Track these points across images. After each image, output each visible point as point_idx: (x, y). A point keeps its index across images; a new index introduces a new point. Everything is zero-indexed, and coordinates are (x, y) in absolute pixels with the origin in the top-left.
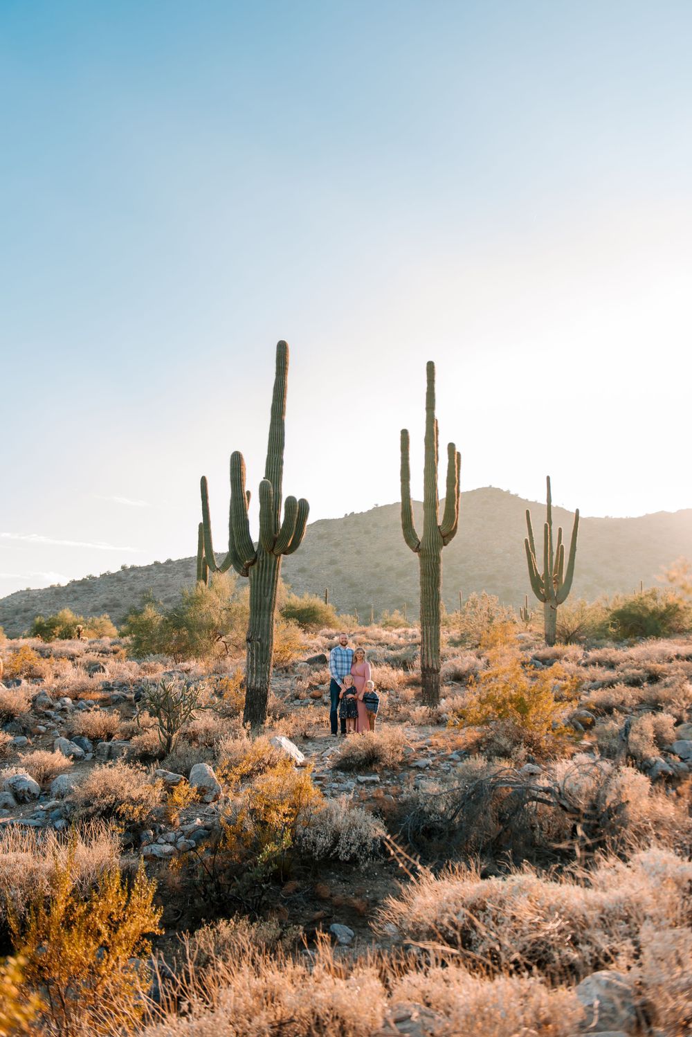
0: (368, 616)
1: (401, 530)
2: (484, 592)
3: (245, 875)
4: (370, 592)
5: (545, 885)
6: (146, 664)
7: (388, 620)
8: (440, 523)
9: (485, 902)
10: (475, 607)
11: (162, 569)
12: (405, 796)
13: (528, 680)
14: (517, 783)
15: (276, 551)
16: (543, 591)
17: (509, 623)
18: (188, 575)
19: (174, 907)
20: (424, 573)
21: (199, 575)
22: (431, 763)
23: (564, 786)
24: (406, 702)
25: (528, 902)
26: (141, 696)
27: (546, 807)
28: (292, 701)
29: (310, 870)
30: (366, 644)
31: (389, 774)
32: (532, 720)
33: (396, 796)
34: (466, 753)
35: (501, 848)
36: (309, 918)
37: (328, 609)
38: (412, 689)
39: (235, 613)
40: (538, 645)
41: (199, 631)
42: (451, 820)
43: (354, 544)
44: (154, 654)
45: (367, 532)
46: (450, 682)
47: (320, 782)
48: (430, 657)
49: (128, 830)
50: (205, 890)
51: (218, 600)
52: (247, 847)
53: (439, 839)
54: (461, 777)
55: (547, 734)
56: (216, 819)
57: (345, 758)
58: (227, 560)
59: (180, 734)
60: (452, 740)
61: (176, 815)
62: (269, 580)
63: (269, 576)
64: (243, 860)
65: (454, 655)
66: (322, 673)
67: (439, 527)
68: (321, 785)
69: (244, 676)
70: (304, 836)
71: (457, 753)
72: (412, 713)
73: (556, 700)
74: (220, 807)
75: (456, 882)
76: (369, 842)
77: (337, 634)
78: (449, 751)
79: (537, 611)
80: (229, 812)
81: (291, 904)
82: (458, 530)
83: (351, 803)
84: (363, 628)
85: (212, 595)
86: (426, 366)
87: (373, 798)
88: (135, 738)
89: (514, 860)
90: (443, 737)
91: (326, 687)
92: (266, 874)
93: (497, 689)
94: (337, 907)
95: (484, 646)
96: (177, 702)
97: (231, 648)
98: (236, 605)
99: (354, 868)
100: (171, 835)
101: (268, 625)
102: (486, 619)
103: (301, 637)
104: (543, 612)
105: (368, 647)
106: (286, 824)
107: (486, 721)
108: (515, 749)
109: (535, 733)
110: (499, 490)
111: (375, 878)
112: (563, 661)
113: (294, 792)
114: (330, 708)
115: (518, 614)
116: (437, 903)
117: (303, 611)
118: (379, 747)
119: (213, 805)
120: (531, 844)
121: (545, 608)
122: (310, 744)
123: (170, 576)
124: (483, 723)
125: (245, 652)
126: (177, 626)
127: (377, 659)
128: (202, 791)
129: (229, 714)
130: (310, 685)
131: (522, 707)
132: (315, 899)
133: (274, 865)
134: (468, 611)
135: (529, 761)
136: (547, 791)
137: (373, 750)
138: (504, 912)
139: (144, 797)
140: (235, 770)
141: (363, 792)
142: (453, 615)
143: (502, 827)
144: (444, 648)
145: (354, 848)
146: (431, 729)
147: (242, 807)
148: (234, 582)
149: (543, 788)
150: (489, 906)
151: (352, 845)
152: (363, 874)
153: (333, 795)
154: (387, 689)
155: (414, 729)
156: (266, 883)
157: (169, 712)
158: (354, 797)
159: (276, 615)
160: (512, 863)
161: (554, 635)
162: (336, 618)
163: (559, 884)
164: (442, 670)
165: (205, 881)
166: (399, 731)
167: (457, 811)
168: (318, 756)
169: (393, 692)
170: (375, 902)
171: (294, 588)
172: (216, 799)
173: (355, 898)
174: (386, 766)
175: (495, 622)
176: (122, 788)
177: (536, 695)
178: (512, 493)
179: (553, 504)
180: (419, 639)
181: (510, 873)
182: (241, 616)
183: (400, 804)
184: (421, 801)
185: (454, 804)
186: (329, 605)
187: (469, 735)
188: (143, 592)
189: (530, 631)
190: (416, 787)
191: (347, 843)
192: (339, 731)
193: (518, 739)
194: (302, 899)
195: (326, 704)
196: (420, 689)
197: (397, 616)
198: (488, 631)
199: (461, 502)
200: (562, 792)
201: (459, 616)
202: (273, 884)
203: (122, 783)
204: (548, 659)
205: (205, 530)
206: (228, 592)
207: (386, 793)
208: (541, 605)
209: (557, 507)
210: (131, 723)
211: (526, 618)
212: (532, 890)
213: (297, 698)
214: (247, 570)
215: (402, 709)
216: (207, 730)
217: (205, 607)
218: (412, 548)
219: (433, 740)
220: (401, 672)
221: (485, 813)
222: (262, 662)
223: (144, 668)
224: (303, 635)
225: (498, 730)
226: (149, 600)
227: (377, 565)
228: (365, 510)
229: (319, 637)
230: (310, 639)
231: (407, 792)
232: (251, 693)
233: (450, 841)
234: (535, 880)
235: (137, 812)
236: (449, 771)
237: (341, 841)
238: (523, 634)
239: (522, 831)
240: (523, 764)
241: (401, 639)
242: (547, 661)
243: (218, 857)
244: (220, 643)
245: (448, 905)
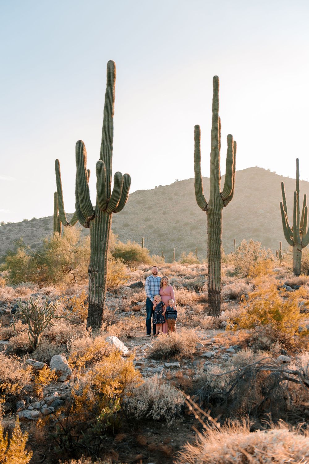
0: (171, 257)
1: (194, 196)
2: (251, 239)
3: (88, 430)
4: (173, 240)
5: (295, 437)
6: (19, 289)
7: (185, 259)
8: (221, 190)
9: (253, 448)
10: (245, 250)
11: (29, 224)
12: (197, 376)
13: (282, 299)
14: (274, 367)
15: (108, 210)
16: (292, 238)
17: (269, 260)
18: (47, 229)
19: (40, 453)
20: (210, 226)
21: (55, 228)
22: (215, 354)
23: (307, 370)
24: (197, 313)
25: (283, 448)
26: (16, 310)
27: (295, 384)
28: (120, 313)
29: (133, 426)
30: (170, 275)
31: (186, 361)
32: (284, 325)
33: (191, 376)
34: (238, 348)
35: (263, 412)
36: (132, 459)
37: (144, 251)
38: (202, 305)
39: (80, 254)
40: (289, 275)
41: (56, 266)
42: (229, 392)
43: (162, 207)
44: (25, 282)
45: (171, 199)
46: (227, 300)
47: (139, 367)
48: (214, 283)
49: (8, 401)
50: (61, 441)
51: (68, 245)
52: (90, 411)
53: (221, 405)
54: (235, 364)
55: (295, 335)
56: (68, 392)
57: (157, 351)
58: (74, 218)
59: (43, 336)
60: (229, 339)
61: (41, 390)
62: (104, 230)
63: (104, 228)
64: (87, 420)
65: (230, 282)
66: (140, 294)
67: (221, 194)
68: (140, 369)
69: (87, 296)
70: (129, 403)
71: (233, 348)
72: (201, 320)
73: (301, 312)
74: (71, 384)
75: (233, 434)
76: (173, 407)
77: (150, 269)
78: (227, 346)
79: (288, 252)
80: (77, 387)
81: (119, 449)
82: (234, 195)
83: (160, 380)
84: (168, 264)
85: (65, 242)
86: (212, 79)
87: (176, 377)
88: (12, 339)
89: (273, 420)
90: (223, 337)
91: (143, 303)
92: (103, 428)
93: (261, 304)
94: (151, 451)
95: (251, 276)
96: (41, 313)
97: (78, 278)
98: (80, 248)
99: (163, 425)
100: (38, 404)
101: (103, 261)
102: (253, 257)
103: (126, 271)
104: (292, 253)
105: (172, 277)
106: (117, 395)
107: (253, 326)
108: (273, 345)
109: (286, 334)
110: (262, 169)
111: (177, 432)
112: (306, 286)
113: (121, 373)
114: (146, 317)
115: (275, 254)
116: (220, 448)
117: (127, 253)
118: (179, 343)
119: (66, 383)
120: (284, 409)
121: (294, 250)
122: (132, 341)
123: (35, 229)
124: (250, 327)
125: (87, 281)
126: (40, 263)
127: (178, 285)
128: (58, 373)
129: (77, 322)
130: (132, 302)
131: (278, 317)
132: (136, 446)
133: (108, 423)
134: (240, 252)
135: (282, 353)
136: (295, 373)
137: (175, 346)
138: (267, 455)
139: (19, 378)
140: (81, 358)
141: (168, 373)
142: (230, 255)
143: (264, 398)
144: (224, 278)
145: (163, 411)
146: (214, 332)
147: (86, 383)
148: (79, 233)
149: (293, 371)
150: (256, 450)
151: (161, 409)
152: (169, 429)
153: (148, 376)
154: (184, 305)
155: (202, 331)
156: (103, 435)
157: (35, 320)
158: (163, 377)
159: (109, 255)
160: (271, 422)
161: (300, 269)
162: (149, 258)
163: (304, 436)
164: (222, 292)
165: (61, 435)
166: (193, 332)
167: (233, 386)
168: (137, 350)
169: (188, 307)
170: (177, 448)
171: (120, 237)
172: (68, 378)
173: (164, 445)
174: (184, 356)
175: (259, 260)
176: (4, 372)
177: (287, 309)
178: (271, 171)
179: (301, 179)
180: (206, 271)
181: (270, 429)
182: (84, 256)
183: (194, 381)
184: (208, 379)
185: (231, 381)
186: (145, 248)
187: (241, 335)
188: (16, 240)
189: (283, 266)
190: (205, 370)
191: (158, 408)
192: (152, 333)
193: (275, 338)
194: (127, 446)
195: (143, 315)
196: (207, 305)
197: (191, 256)
198: (254, 266)
199: (236, 178)
200: (306, 374)
201: (234, 255)
202: (107, 436)
203: (3, 369)
204: (296, 285)
205: (59, 197)
206: (75, 239)
207: (184, 374)
208: (291, 248)
209: (303, 181)
210: (10, 329)
211: (280, 257)
212: (285, 440)
213: (123, 311)
214: (88, 223)
215: (195, 318)
216: (62, 333)
217: (59, 250)
218: (202, 208)
219: (217, 339)
220: (194, 293)
221: (252, 388)
222: (99, 286)
223: (18, 292)
224: (126, 269)
225: (261, 332)
226: (20, 246)
227: (177, 222)
228: (169, 184)
229: (138, 270)
230: (132, 271)
231: (199, 374)
232: (92, 307)
233: (228, 406)
234: (288, 433)
235: (14, 388)
236: (227, 360)
237: (154, 407)
238: (278, 269)
239: (278, 400)
240: (278, 355)
241: (194, 271)
242: (294, 286)
243: (70, 417)
244: (70, 274)
245: (227, 449)
